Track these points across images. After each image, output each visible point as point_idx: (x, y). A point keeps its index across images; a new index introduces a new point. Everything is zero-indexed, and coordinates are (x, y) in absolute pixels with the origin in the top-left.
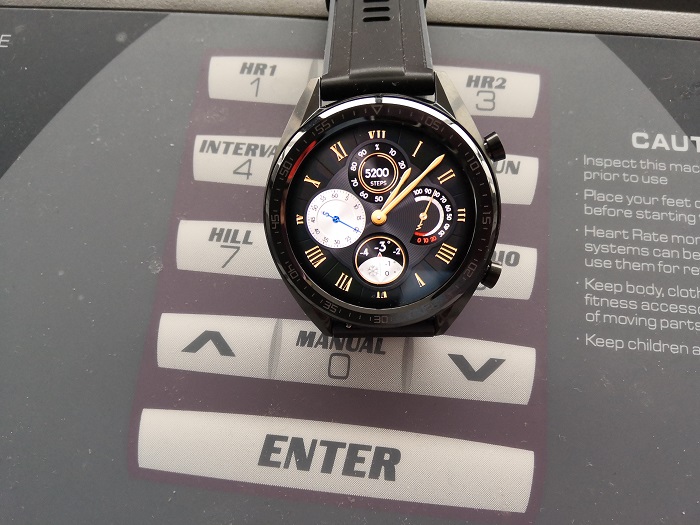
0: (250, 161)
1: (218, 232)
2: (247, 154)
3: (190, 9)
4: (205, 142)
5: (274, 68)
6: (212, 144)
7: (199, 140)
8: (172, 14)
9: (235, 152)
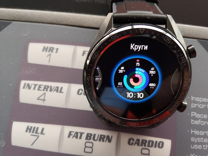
0: (45, 94)
1: (29, 128)
2: (44, 90)
3: (22, 20)
4: (25, 84)
5: (57, 49)
6: (28, 85)
7: (23, 82)
8: (14, 22)
9: (39, 89)
